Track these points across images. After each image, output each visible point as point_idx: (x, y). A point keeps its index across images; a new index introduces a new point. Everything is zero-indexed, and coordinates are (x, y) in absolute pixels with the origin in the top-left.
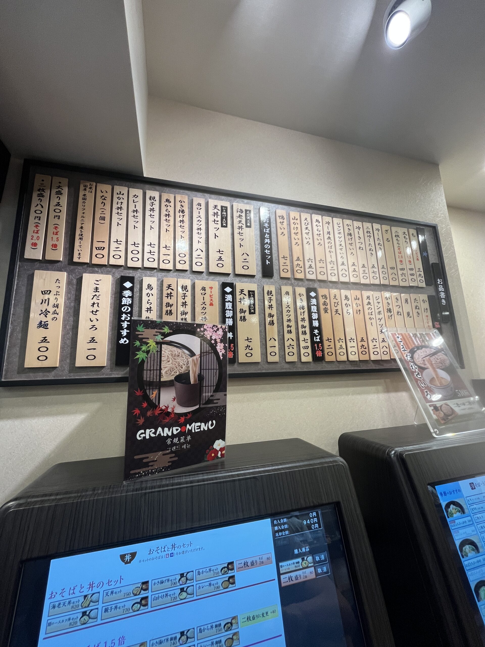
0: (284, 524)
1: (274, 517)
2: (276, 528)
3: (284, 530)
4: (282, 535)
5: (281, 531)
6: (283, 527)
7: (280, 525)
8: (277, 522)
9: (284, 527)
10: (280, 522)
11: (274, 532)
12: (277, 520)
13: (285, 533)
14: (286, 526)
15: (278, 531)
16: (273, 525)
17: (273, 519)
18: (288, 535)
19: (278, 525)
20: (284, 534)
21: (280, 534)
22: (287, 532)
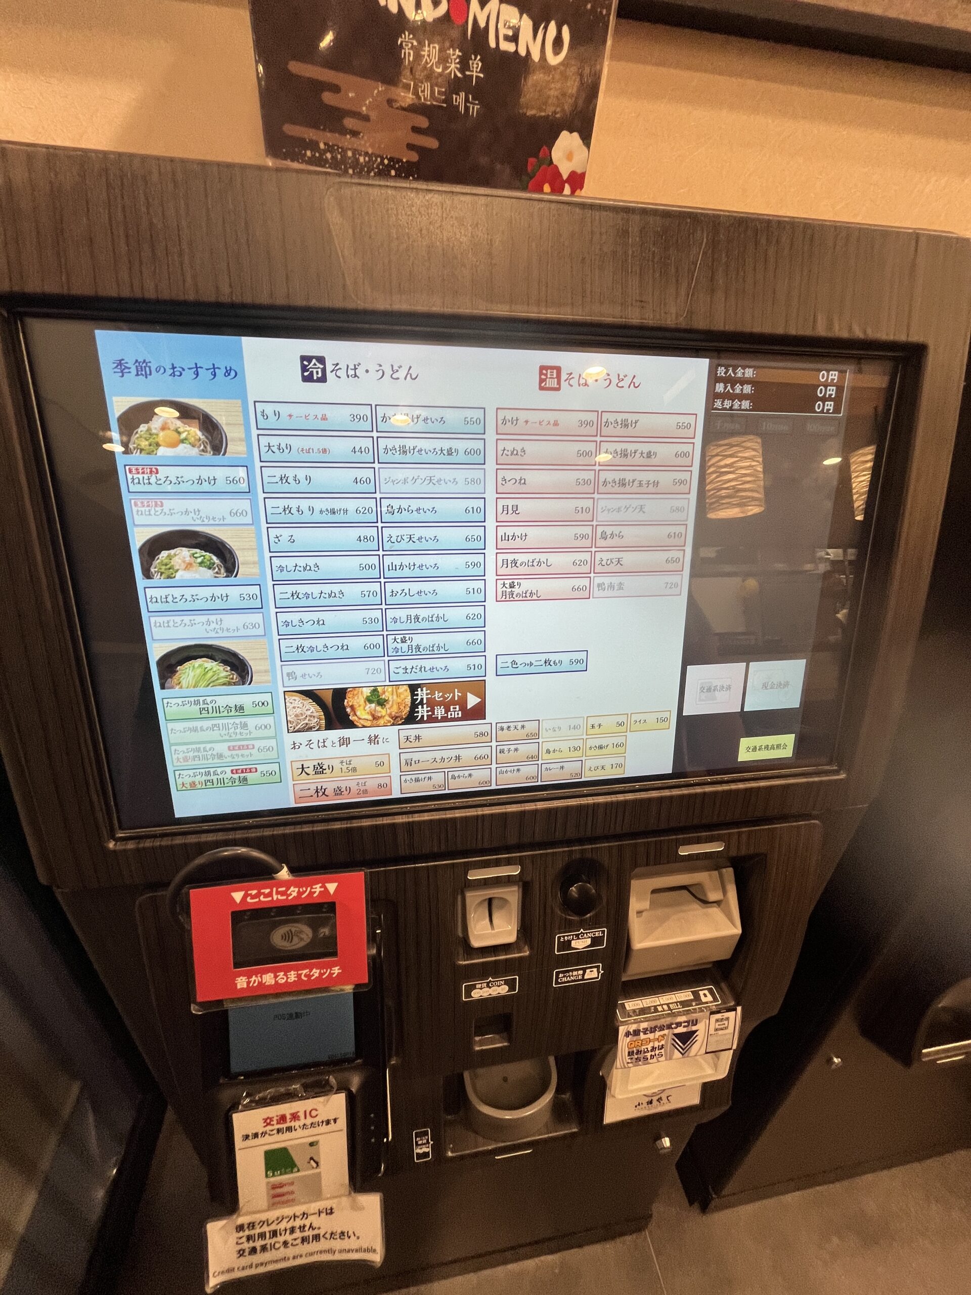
0: (743, 382)
1: (719, 358)
2: (720, 387)
3: (742, 397)
4: (731, 409)
5: (732, 397)
6: (738, 389)
7: (733, 382)
8: (726, 373)
9: (742, 390)
10: (735, 374)
11: (712, 396)
12: (727, 367)
13: (740, 405)
14: (747, 389)
15: (724, 396)
16: (713, 379)
17: (716, 361)
18: (746, 410)
19: (726, 380)
20: (736, 407)
21: (727, 403)
22: (746, 404)
